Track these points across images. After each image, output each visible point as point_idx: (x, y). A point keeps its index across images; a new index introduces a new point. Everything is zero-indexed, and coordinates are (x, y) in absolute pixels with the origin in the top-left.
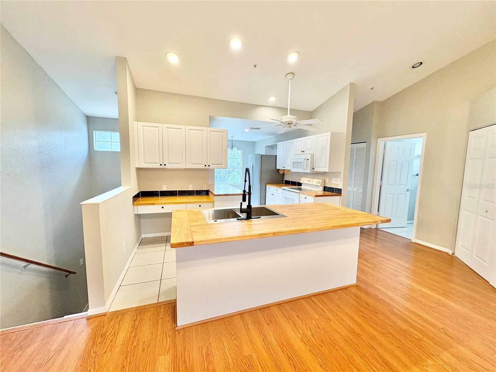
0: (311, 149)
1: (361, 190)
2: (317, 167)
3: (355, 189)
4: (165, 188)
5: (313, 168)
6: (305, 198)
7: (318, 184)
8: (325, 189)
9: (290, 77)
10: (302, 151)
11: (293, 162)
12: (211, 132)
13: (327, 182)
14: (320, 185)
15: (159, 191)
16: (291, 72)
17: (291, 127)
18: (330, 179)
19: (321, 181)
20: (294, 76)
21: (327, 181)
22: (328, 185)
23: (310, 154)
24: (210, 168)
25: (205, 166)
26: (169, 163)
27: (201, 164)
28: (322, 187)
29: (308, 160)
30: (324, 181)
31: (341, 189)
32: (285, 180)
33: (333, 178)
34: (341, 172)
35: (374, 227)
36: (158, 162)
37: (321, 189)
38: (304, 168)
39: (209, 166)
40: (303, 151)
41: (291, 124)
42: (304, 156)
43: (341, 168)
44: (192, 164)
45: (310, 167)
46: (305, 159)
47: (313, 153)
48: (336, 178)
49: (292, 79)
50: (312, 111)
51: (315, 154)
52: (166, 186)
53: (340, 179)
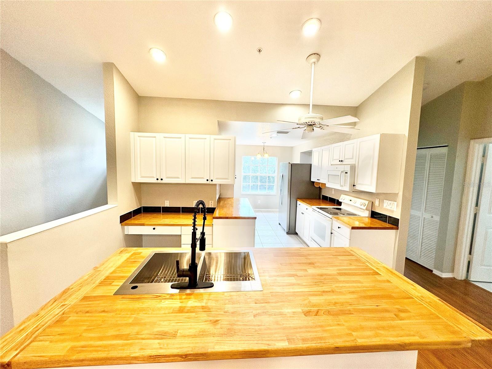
0: (351, 157)
1: (437, 218)
2: (359, 184)
3: (427, 216)
4: (167, 204)
5: (354, 186)
6: (339, 228)
7: (362, 207)
8: (374, 215)
9: (313, 59)
10: (340, 161)
11: (329, 175)
12: (215, 140)
13: (376, 205)
14: (365, 208)
15: (161, 206)
16: (315, 53)
17: (313, 129)
18: (382, 202)
19: (367, 202)
20: (319, 59)
21: (377, 203)
22: (378, 211)
23: (350, 166)
24: (213, 182)
25: (207, 180)
26: (167, 178)
27: (203, 178)
28: (368, 212)
29: (346, 173)
30: (372, 202)
31: (399, 219)
32: (322, 195)
33: (385, 201)
34: (398, 193)
35: (462, 277)
36: (154, 177)
37: (367, 214)
38: (341, 184)
39: (212, 180)
40: (342, 161)
41: (314, 126)
42: (342, 168)
43: (398, 186)
44: (192, 178)
45: (348, 184)
46: (342, 172)
47: (354, 163)
48: (390, 202)
49: (316, 63)
50: (357, 106)
51: (356, 165)
52: (168, 201)
53: (396, 203)
